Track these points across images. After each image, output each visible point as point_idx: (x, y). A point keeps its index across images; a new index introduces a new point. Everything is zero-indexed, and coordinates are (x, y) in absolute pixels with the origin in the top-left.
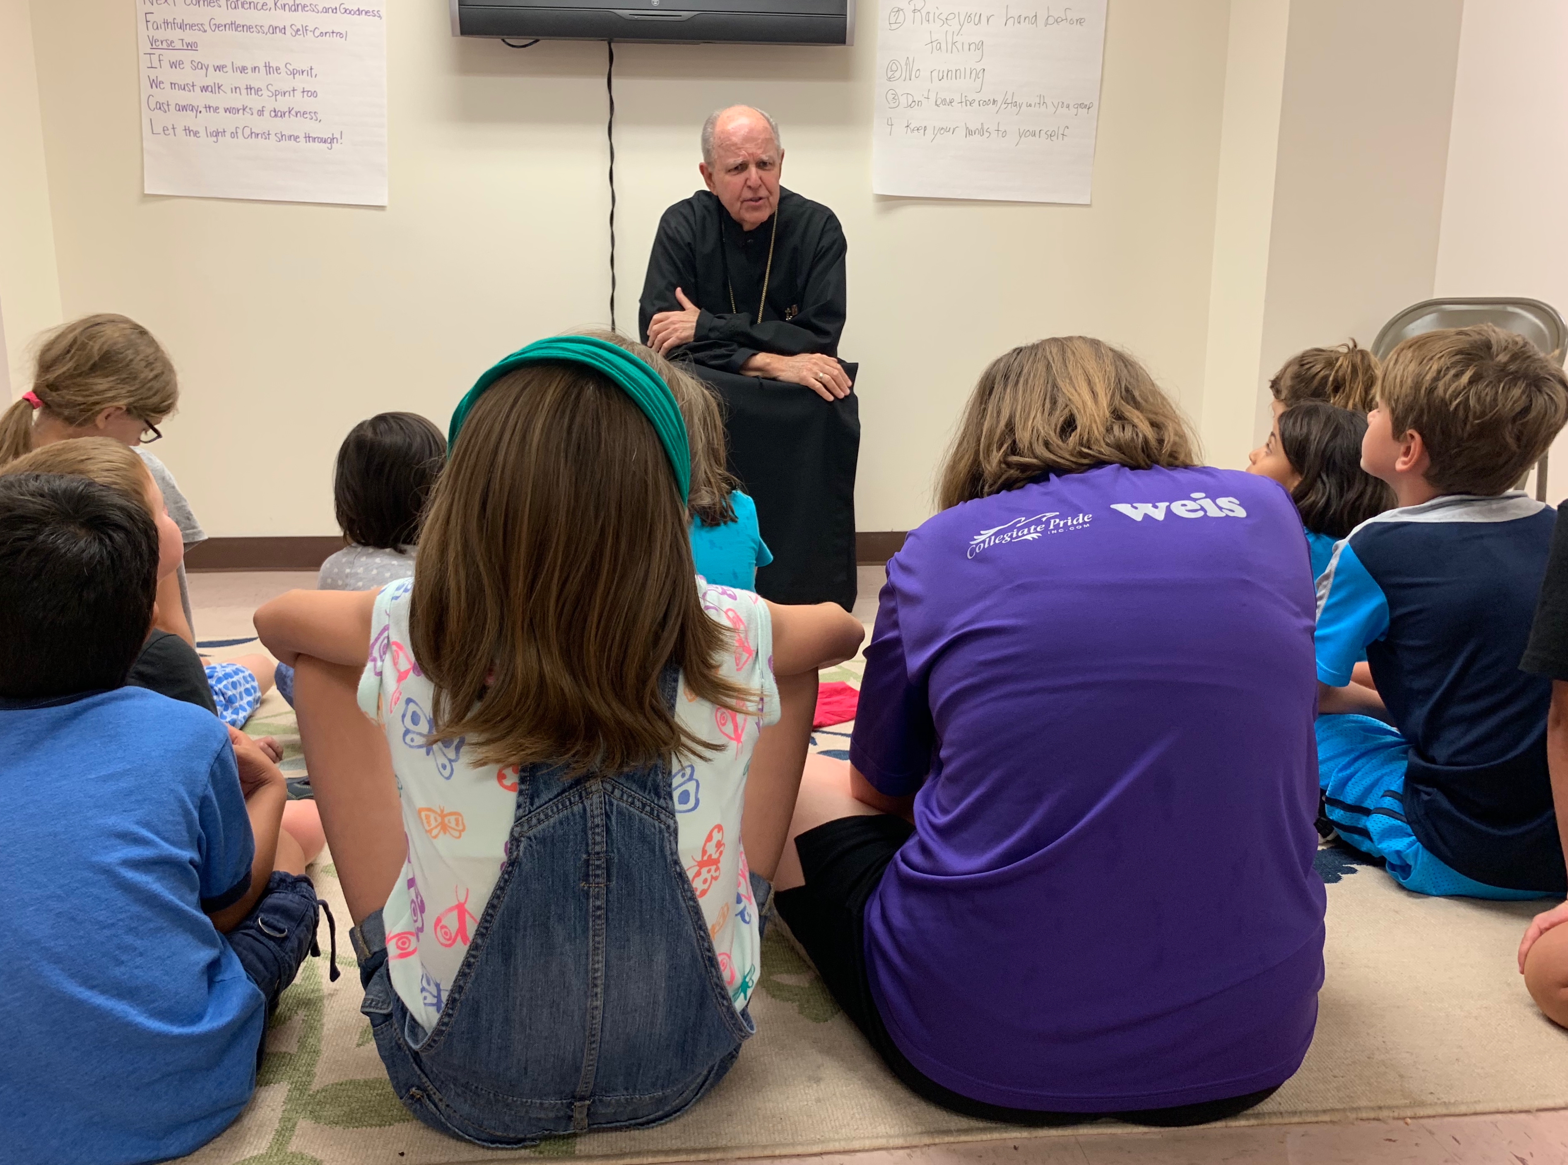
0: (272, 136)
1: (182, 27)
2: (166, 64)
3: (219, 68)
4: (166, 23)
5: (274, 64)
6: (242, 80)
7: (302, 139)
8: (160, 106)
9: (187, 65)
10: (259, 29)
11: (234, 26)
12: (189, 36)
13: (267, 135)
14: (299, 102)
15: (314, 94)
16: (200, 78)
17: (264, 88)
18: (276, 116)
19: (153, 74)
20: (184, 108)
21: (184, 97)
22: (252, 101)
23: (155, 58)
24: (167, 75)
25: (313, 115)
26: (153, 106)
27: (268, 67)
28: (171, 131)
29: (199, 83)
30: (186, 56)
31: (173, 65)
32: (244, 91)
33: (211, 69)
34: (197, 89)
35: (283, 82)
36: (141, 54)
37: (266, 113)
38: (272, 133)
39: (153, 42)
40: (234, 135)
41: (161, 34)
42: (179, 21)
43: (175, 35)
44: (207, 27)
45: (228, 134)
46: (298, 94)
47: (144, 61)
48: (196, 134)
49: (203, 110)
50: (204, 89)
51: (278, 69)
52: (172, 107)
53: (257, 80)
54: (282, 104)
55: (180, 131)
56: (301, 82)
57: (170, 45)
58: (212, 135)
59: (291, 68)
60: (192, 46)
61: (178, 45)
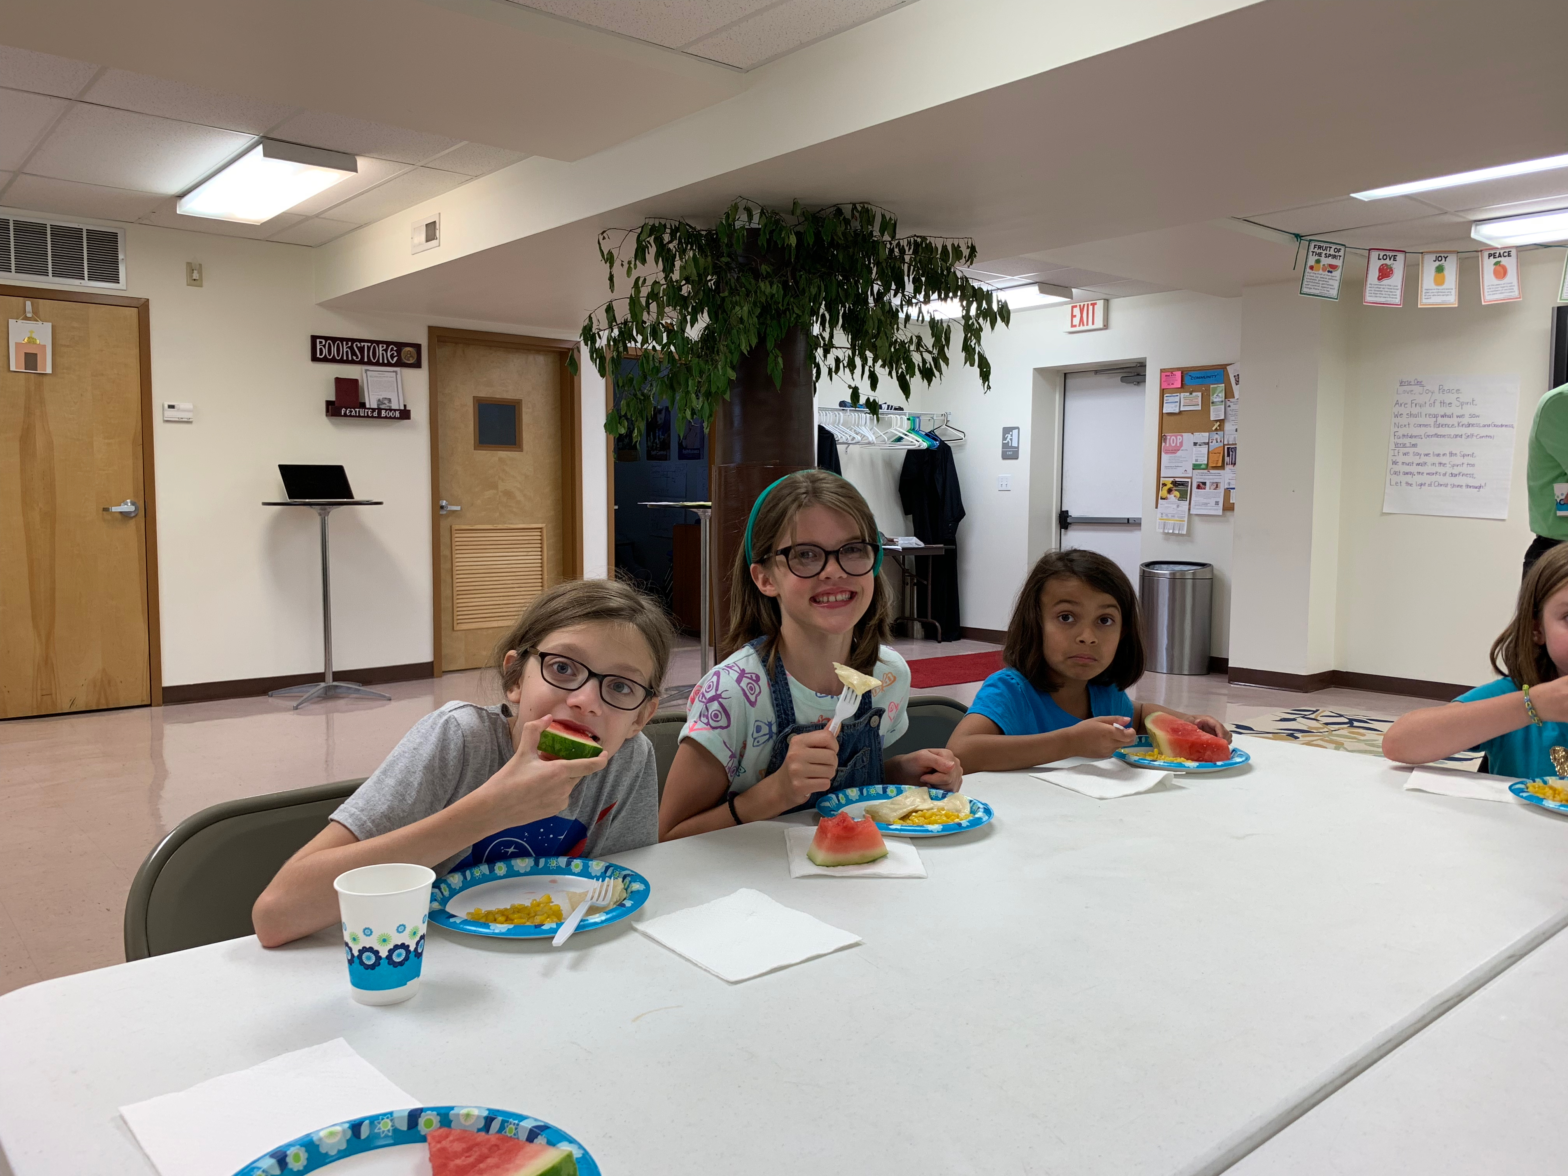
0: (1449, 486)
1: (1411, 437)
2: (1401, 454)
3: (1427, 455)
4: (1404, 436)
5: (1454, 452)
6: (1437, 460)
7: (1464, 487)
8: (1395, 473)
9: (1411, 454)
10: (1449, 436)
11: (1437, 435)
12: (1413, 441)
13: (1446, 485)
14: (1465, 469)
15: (1473, 465)
16: (1417, 460)
17: (1447, 463)
18: (1452, 476)
19: (1394, 459)
20: (1407, 473)
21: (1407, 469)
22: (1442, 470)
23: (1396, 452)
24: (1401, 459)
25: (1471, 476)
26: (1392, 473)
27: (1451, 454)
28: (1399, 484)
29: (1416, 462)
30: (1411, 450)
31: (1405, 454)
32: (1437, 465)
33: (1422, 456)
34: (1415, 464)
35: (1458, 460)
36: (1390, 448)
37: (1447, 475)
38: (1449, 484)
39: (1396, 445)
40: (1430, 485)
41: (1400, 441)
42: (1410, 434)
43: (1407, 441)
44: (1423, 437)
45: (1427, 485)
46: (1465, 466)
47: (1392, 452)
48: (1411, 485)
49: (1416, 474)
50: (1418, 464)
51: (1456, 454)
52: (1401, 473)
53: (1444, 460)
54: (1456, 471)
55: (1403, 484)
56: (1467, 460)
57: (1404, 446)
58: (1419, 485)
59: (1462, 453)
60: (1414, 446)
61: (1408, 445)
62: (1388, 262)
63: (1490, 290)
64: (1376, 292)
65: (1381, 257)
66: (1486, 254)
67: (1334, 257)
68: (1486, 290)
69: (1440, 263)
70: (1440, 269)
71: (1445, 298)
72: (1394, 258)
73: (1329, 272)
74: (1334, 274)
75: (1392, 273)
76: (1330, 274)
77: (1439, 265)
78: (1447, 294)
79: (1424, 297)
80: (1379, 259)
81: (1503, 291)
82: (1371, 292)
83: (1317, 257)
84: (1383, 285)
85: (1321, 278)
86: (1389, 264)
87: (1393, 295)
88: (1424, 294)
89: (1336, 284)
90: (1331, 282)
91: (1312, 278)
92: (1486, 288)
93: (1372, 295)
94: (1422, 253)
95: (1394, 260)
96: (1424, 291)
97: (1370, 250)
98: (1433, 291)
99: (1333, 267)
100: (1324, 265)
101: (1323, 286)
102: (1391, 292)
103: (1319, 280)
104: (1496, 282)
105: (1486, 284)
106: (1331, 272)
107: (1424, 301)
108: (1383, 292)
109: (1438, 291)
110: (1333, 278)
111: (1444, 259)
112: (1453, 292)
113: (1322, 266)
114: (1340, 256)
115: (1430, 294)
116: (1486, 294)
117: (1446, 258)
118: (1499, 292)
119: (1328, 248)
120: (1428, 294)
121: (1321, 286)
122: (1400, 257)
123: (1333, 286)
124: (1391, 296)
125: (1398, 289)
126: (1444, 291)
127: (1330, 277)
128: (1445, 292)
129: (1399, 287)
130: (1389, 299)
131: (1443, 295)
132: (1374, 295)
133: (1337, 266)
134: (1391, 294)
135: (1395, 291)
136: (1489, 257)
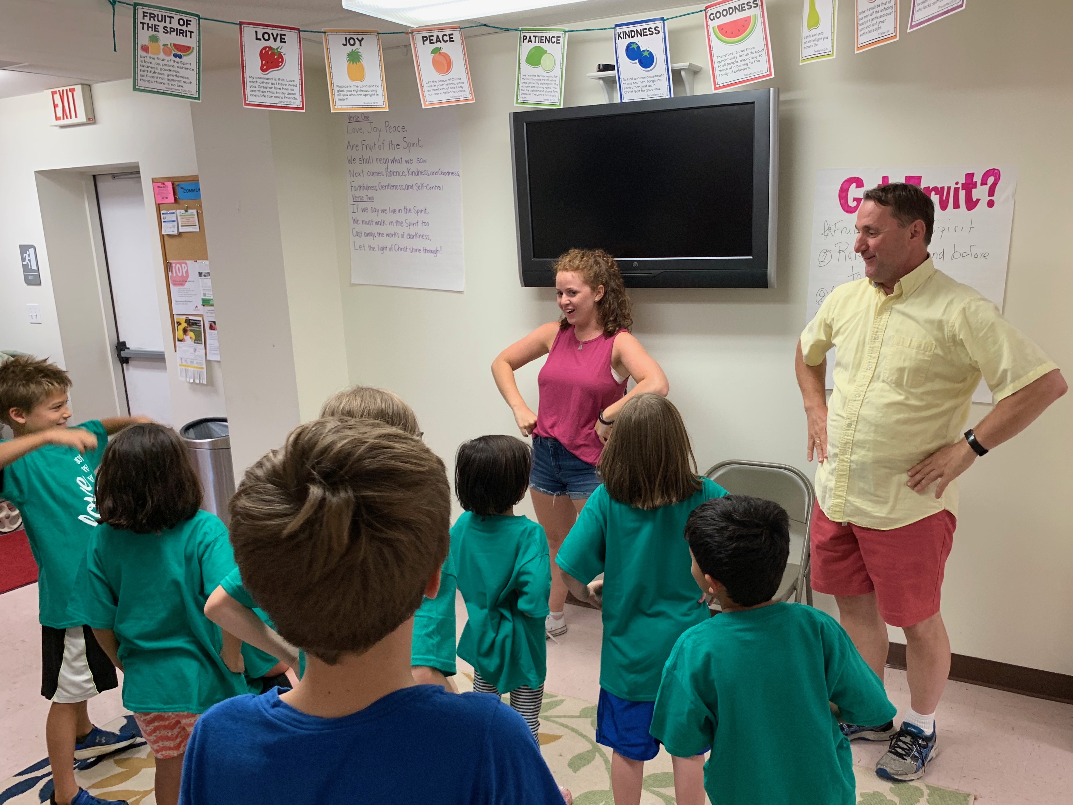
62: (271, 43)
63: (431, 89)
64: (262, 89)
65: (260, 36)
66: (419, 37)
67: (181, 33)
68: (426, 89)
69: (354, 48)
70: (354, 58)
71: (368, 99)
72: (281, 38)
73: (175, 56)
74: (185, 59)
75: (282, 62)
76: (177, 59)
77: (353, 51)
78: (370, 93)
79: (337, 97)
80: (257, 39)
81: (449, 90)
82: (254, 89)
83: (151, 33)
84: (272, 79)
85: (164, 65)
86: (275, 48)
87: (288, 94)
88: (336, 94)
89: (193, 76)
90: (183, 72)
91: (149, 65)
92: (425, 85)
93: (257, 93)
94: (325, 33)
95: (281, 42)
96: (336, 89)
97: (241, 24)
98: (349, 89)
99: (182, 50)
100: (165, 45)
101: (170, 78)
102: (286, 89)
103: (162, 70)
104: (437, 76)
105: (425, 80)
106: (180, 57)
107: (339, 103)
108: (273, 90)
109: (356, 88)
110: (185, 66)
111: (357, 42)
112: (380, 90)
113: (162, 47)
114: (191, 32)
115: (345, 93)
116: (426, 93)
117: (360, 41)
118: (443, 91)
119: (168, 19)
120: (342, 93)
121: (166, 77)
122: (291, 37)
123: (188, 78)
124: (287, 96)
125: (296, 86)
126: (365, 89)
127: (180, 65)
128: (367, 91)
129: (298, 82)
130: (284, 100)
131: (365, 95)
132: (259, 94)
133: (189, 48)
134: (286, 92)
135: (292, 87)
136: (424, 41)
